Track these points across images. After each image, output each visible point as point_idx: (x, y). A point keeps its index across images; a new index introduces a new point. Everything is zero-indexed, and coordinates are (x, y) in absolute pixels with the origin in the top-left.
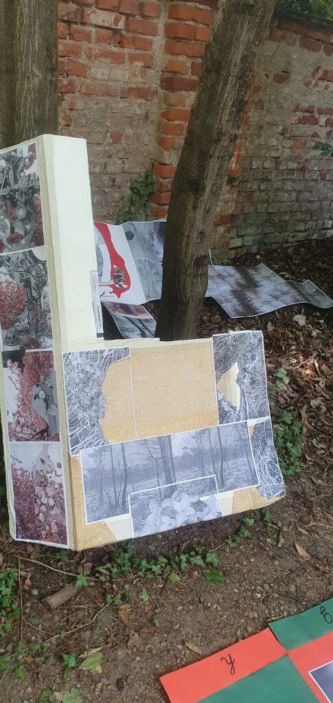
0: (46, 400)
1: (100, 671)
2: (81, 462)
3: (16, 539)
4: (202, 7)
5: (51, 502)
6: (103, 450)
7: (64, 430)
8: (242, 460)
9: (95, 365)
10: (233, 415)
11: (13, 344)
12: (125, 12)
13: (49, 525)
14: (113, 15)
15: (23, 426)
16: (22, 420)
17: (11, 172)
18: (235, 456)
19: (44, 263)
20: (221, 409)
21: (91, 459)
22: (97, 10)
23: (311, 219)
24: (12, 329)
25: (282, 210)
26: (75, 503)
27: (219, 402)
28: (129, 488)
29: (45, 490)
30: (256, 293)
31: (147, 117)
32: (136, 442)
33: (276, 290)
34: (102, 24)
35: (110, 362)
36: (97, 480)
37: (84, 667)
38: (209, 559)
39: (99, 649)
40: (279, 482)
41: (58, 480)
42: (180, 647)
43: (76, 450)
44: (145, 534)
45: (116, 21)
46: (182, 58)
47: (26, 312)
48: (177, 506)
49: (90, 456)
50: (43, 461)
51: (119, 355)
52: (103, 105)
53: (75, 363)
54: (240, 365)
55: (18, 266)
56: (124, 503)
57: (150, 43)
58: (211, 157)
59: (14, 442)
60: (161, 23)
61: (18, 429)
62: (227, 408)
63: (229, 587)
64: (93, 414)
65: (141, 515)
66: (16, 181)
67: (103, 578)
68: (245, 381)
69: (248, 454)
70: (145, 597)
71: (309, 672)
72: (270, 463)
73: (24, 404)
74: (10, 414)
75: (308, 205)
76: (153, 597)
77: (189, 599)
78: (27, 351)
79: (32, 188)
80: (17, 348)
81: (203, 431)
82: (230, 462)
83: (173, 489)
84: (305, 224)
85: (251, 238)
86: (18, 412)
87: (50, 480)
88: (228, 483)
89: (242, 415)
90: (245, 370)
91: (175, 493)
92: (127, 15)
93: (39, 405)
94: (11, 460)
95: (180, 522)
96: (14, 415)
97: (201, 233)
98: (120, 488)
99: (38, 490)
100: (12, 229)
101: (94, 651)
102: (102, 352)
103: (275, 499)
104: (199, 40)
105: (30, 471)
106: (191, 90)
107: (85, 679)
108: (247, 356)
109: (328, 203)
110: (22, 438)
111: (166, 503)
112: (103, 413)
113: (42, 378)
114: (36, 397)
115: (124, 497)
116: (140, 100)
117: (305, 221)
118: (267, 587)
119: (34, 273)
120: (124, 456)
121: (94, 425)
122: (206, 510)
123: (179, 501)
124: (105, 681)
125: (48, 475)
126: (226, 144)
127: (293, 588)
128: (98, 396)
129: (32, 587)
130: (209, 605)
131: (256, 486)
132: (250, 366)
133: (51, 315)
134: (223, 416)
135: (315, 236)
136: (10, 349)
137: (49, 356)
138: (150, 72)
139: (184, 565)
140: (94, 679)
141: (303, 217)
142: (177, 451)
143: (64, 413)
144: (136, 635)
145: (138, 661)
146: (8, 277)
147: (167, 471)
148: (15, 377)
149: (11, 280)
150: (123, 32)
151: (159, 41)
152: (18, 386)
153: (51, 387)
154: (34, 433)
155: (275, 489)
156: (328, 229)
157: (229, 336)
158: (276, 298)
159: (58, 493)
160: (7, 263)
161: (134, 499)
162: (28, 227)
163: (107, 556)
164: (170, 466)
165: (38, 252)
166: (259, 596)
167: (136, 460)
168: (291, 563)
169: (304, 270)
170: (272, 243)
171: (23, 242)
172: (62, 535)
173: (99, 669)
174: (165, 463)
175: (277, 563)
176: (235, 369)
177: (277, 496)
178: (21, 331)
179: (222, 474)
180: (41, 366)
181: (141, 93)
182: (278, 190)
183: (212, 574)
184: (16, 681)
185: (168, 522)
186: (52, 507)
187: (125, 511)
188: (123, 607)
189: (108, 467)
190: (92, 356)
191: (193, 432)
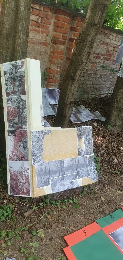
0: (24, 147)
1: (44, 236)
2: (36, 168)
3: (10, 195)
4: (67, 17)
5: (24, 181)
6: (43, 164)
7: (30, 157)
8: (85, 168)
9: (41, 135)
10: (83, 153)
11: (12, 128)
12: (41, 16)
13: (23, 190)
14: (37, 17)
15: (14, 156)
16: (14, 154)
17: (14, 70)
18: (83, 167)
19: (25, 101)
20: (79, 151)
21: (39, 167)
22: (32, 15)
23: (96, 91)
24: (12, 123)
25: (87, 87)
26: (34, 181)
27: (79, 149)
28: (50, 176)
29: (22, 177)
30: (81, 115)
31: (46, 52)
32: (53, 161)
33: (87, 114)
34: (33, 20)
35: (46, 135)
36: (41, 174)
37: (38, 235)
38: (74, 201)
39: (43, 229)
40: (97, 176)
41: (27, 174)
42: (68, 228)
43: (34, 163)
44: (55, 192)
45: (38, 19)
46: (59, 33)
47: (18, 117)
48: (65, 183)
49: (39, 165)
50: (22, 168)
51: (48, 132)
52: (32, 47)
53: (35, 134)
54: (85, 137)
55: (15, 102)
56: (49, 181)
57: (49, 28)
58: (78, 69)
59: (11, 161)
60: (53, 21)
61: (13, 157)
62: (81, 151)
63: (81, 210)
64: (40, 152)
65: (54, 186)
66: (16, 73)
67: (41, 207)
68: (86, 142)
69: (87, 166)
70: (55, 213)
71: (109, 234)
72: (93, 169)
73: (15, 148)
74: (10, 152)
75: (96, 86)
76: (58, 213)
77: (69, 213)
78: (17, 130)
79: (22, 76)
80: (14, 129)
81: (74, 158)
82: (82, 169)
83: (64, 177)
84: (94, 92)
85: (77, 96)
86: (13, 151)
87: (24, 174)
88: (81, 175)
89: (85, 153)
90: (86, 139)
91: (65, 178)
92: (42, 18)
93: (21, 149)
94: (9, 167)
95: (66, 188)
96: (11, 152)
97: (73, 94)
98: (48, 177)
99: (19, 177)
100: (14, 89)
101: (41, 230)
102: (43, 131)
103: (95, 181)
104: (65, 28)
105: (17, 171)
106: (61, 44)
107: (39, 239)
108: (87, 134)
109: (102, 85)
110: (14, 160)
111: (62, 182)
112: (43, 151)
113: (23, 139)
114: (20, 146)
115: (49, 180)
116: (44, 46)
117: (94, 91)
118: (93, 209)
119: (21, 104)
120: (49, 166)
121: (40, 155)
122: (74, 184)
123: (66, 181)
124: (46, 239)
125: (24, 172)
126: (84, 65)
127: (101, 210)
128: (42, 146)
129: (18, 210)
130: (76, 215)
131: (90, 177)
132: (88, 138)
133: (27, 118)
134: (80, 154)
135: (98, 97)
136: (11, 129)
137: (26, 132)
138: (48, 37)
139: (66, 203)
140: (42, 239)
141: (94, 90)
142: (65, 165)
143: (30, 151)
144: (54, 225)
145: (55, 233)
146: (11, 105)
147: (62, 171)
148: (12, 139)
149: (12, 106)
150: (40, 23)
151: (51, 27)
152: (13, 142)
153: (26, 142)
154: (19, 158)
155: (95, 178)
156: (101, 94)
157: (82, 127)
158: (87, 117)
159: (27, 178)
160: (11, 100)
161: (52, 180)
162: (20, 88)
163: (41, 200)
164: (63, 170)
165: (23, 97)
166: (91, 212)
167: (53, 168)
168: (100, 202)
169: (95, 108)
170: (83, 98)
171: (17, 93)
172: (28, 192)
173: (43, 235)
174: (62, 169)
175: (95, 202)
176: (83, 139)
177: (96, 180)
178: (15, 123)
179: (79, 172)
180: (22, 135)
181: (45, 44)
182: (87, 80)
183: (76, 206)
184: (16, 240)
185: (62, 188)
186: (25, 183)
187: (49, 184)
188: (48, 216)
189: (44, 170)
190: (40, 132)
191: (70, 159)
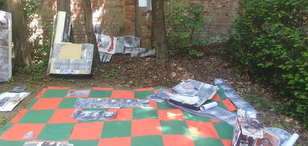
6: (58, 59)
9: (60, 46)
10: (84, 58)
18: (82, 65)
26: (51, 66)
27: (81, 55)
28: (61, 66)
32: (64, 59)
35: (62, 46)
36: (56, 63)
48: (68, 70)
51: (64, 45)
53: (56, 45)
65: (61, 71)
68: (88, 53)
69: (85, 65)
72: (89, 68)
81: (77, 60)
83: (68, 68)
88: (79, 69)
89: (86, 59)
90: (88, 51)
95: (68, 73)
98: (59, 66)
102: (61, 44)
108: (89, 48)
111: (67, 70)
112: (59, 53)
120: (61, 61)
121: (57, 55)
122: (73, 72)
131: (85, 71)
132: (90, 50)
134: (82, 58)
142: (71, 62)
147: (68, 65)
155: (88, 72)
157: (86, 44)
167: (64, 62)
174: (68, 63)
176: (86, 50)
179: (78, 67)
185: (66, 73)
187: (59, 69)
189: (58, 62)
190: (59, 44)
191: (75, 59)
